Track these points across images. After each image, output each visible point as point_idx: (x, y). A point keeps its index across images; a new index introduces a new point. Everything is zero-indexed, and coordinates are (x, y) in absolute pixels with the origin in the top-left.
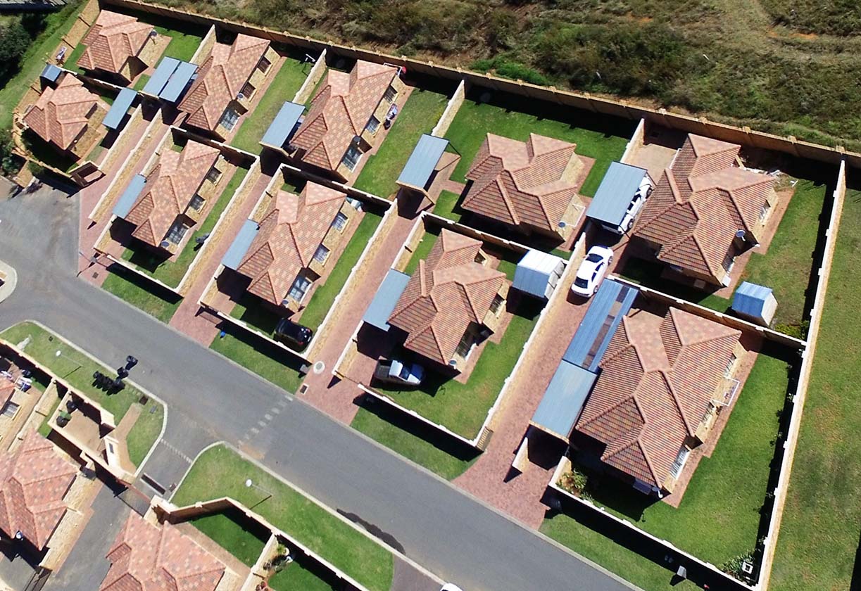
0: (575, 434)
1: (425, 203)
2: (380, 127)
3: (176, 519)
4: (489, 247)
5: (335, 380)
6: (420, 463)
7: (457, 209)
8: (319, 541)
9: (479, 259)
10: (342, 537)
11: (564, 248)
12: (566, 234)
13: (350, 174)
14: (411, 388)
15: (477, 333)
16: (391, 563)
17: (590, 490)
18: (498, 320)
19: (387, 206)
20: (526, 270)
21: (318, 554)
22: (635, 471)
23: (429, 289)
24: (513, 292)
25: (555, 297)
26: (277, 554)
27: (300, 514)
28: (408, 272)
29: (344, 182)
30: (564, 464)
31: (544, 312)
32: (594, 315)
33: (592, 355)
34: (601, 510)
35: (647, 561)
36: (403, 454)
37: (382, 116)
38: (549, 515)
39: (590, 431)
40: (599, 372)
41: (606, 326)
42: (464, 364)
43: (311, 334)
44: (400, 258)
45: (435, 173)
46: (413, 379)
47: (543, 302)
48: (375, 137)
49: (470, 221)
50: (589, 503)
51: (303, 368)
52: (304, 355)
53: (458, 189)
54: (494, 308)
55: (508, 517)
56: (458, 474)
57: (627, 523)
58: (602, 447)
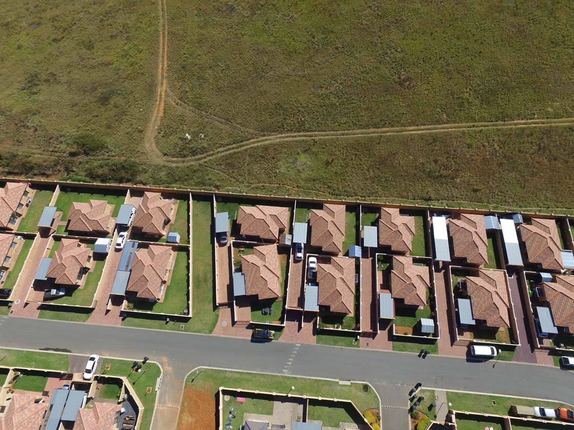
0: (127, 292)
1: (52, 231)
2: (24, 207)
4: (82, 241)
5: (26, 304)
6: (72, 320)
7: (66, 230)
8: (34, 363)
9: (79, 246)
10: (43, 358)
11: (110, 235)
12: (110, 230)
13: (14, 227)
14: (62, 296)
15: (84, 270)
16: (67, 358)
17: (135, 307)
18: (91, 264)
19: (35, 235)
20: (98, 245)
21: (34, 368)
22: (148, 296)
23: (61, 261)
24: (95, 254)
25: (110, 252)
26: (14, 376)
27: (22, 357)
28: (50, 257)
29: (12, 230)
30: (125, 302)
31: (107, 257)
32: (126, 254)
33: (127, 266)
34: (140, 312)
35: (157, 321)
36: (64, 320)
37: (24, 202)
38: (123, 320)
39: (132, 289)
40: (131, 270)
41: (130, 256)
42: (81, 282)
43: (10, 291)
44: (46, 253)
45: (54, 220)
46: (61, 293)
47: (107, 254)
48: (23, 211)
49: (72, 234)
50: (136, 311)
51: (10, 304)
52: (9, 299)
53: (65, 223)
54: (88, 260)
55: (109, 325)
56: (87, 319)
57: (149, 312)
58: (136, 293)
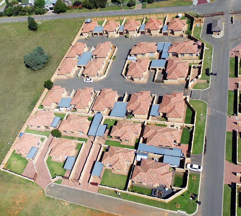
5: (236, 123)
6: (226, 151)
8: (197, 135)
10: (200, 140)
35: (230, 211)
36: (226, 146)
38: (229, 185)
50: (237, 194)
51: (235, 114)
52: (238, 113)
56: (228, 161)
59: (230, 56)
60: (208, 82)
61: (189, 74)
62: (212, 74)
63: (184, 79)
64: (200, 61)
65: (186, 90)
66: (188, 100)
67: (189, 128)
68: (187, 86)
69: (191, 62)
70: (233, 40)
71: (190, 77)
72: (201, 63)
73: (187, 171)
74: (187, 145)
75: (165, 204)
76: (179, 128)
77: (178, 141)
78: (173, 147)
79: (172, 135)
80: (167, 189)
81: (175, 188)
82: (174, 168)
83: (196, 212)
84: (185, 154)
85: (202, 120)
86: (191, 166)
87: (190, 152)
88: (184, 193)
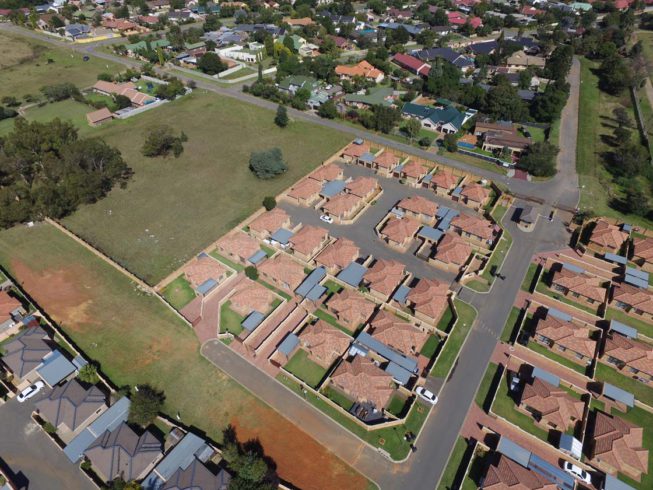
2: (633, 374)
3: (449, 300)
5: (508, 355)
6: (480, 389)
7: (596, 410)
8: (448, 350)
9: (573, 419)
10: (449, 359)
13: (604, 360)
18: (544, 424)
19: (591, 377)
20: (572, 440)
21: (443, 350)
23: (554, 395)
24: (559, 433)
25: (560, 452)
27: (456, 344)
28: (560, 386)
29: (600, 358)
30: (487, 448)
31: (552, 447)
32: (554, 470)
33: (536, 467)
34: (471, 462)
36: (482, 382)
37: (639, 375)
38: (466, 440)
39: (502, 461)
40: (529, 469)
41: (550, 476)
42: (522, 408)
43: (525, 345)
44: (566, 383)
45: (614, 400)
47: (557, 446)
48: (627, 372)
49: (592, 415)
50: (473, 456)
51: (511, 342)
53: (607, 410)
54: (550, 423)
55: (464, 423)
58: (496, 466)
59: (532, 261)
60: (490, 284)
61: (467, 263)
62: (498, 275)
63: (458, 267)
64: (489, 252)
65: (455, 283)
66: (453, 298)
67: (439, 336)
68: (458, 279)
69: (476, 248)
70: (544, 241)
71: (468, 268)
72: (488, 255)
73: (414, 396)
74: (429, 360)
75: (365, 431)
76: (426, 331)
77: (418, 350)
78: (407, 354)
79: (412, 337)
80: (375, 411)
81: (388, 415)
82: (398, 385)
83: (405, 460)
84: (421, 371)
85: (462, 333)
86: (423, 392)
87: (428, 371)
88: (398, 426)
